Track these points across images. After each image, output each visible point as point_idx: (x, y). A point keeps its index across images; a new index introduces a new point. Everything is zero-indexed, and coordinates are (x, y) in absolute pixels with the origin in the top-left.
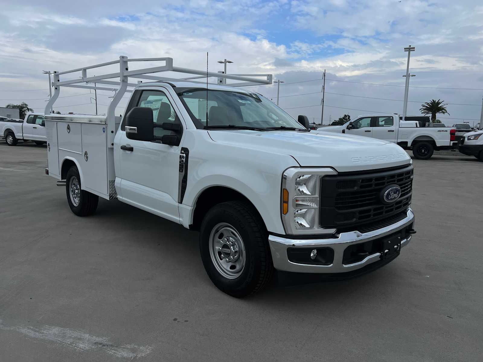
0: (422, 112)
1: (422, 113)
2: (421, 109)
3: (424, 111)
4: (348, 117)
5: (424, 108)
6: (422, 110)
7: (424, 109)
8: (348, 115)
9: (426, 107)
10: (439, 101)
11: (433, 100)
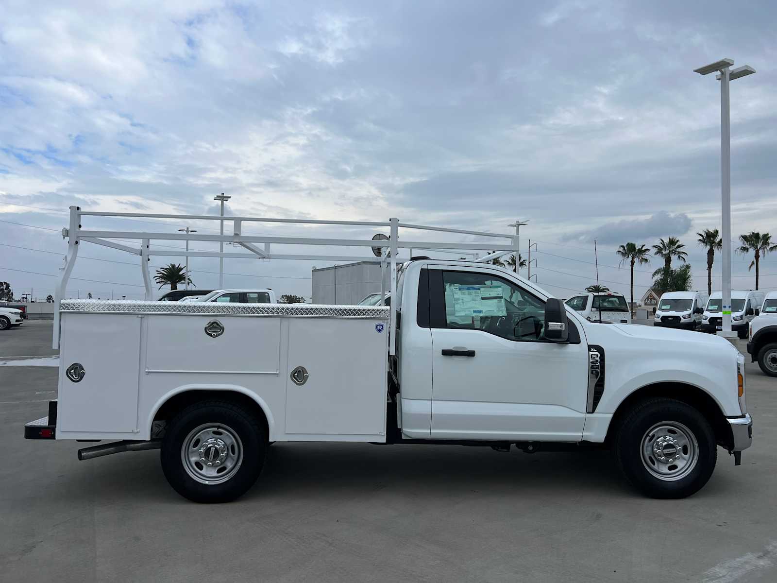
0: (157, 281)
1: (157, 283)
2: (155, 277)
3: (158, 280)
4: (5, 286)
5: (159, 275)
6: (157, 278)
7: (160, 277)
8: (5, 283)
9: (163, 274)
10: (179, 265)
11: (171, 265)
